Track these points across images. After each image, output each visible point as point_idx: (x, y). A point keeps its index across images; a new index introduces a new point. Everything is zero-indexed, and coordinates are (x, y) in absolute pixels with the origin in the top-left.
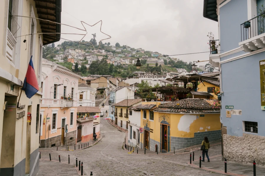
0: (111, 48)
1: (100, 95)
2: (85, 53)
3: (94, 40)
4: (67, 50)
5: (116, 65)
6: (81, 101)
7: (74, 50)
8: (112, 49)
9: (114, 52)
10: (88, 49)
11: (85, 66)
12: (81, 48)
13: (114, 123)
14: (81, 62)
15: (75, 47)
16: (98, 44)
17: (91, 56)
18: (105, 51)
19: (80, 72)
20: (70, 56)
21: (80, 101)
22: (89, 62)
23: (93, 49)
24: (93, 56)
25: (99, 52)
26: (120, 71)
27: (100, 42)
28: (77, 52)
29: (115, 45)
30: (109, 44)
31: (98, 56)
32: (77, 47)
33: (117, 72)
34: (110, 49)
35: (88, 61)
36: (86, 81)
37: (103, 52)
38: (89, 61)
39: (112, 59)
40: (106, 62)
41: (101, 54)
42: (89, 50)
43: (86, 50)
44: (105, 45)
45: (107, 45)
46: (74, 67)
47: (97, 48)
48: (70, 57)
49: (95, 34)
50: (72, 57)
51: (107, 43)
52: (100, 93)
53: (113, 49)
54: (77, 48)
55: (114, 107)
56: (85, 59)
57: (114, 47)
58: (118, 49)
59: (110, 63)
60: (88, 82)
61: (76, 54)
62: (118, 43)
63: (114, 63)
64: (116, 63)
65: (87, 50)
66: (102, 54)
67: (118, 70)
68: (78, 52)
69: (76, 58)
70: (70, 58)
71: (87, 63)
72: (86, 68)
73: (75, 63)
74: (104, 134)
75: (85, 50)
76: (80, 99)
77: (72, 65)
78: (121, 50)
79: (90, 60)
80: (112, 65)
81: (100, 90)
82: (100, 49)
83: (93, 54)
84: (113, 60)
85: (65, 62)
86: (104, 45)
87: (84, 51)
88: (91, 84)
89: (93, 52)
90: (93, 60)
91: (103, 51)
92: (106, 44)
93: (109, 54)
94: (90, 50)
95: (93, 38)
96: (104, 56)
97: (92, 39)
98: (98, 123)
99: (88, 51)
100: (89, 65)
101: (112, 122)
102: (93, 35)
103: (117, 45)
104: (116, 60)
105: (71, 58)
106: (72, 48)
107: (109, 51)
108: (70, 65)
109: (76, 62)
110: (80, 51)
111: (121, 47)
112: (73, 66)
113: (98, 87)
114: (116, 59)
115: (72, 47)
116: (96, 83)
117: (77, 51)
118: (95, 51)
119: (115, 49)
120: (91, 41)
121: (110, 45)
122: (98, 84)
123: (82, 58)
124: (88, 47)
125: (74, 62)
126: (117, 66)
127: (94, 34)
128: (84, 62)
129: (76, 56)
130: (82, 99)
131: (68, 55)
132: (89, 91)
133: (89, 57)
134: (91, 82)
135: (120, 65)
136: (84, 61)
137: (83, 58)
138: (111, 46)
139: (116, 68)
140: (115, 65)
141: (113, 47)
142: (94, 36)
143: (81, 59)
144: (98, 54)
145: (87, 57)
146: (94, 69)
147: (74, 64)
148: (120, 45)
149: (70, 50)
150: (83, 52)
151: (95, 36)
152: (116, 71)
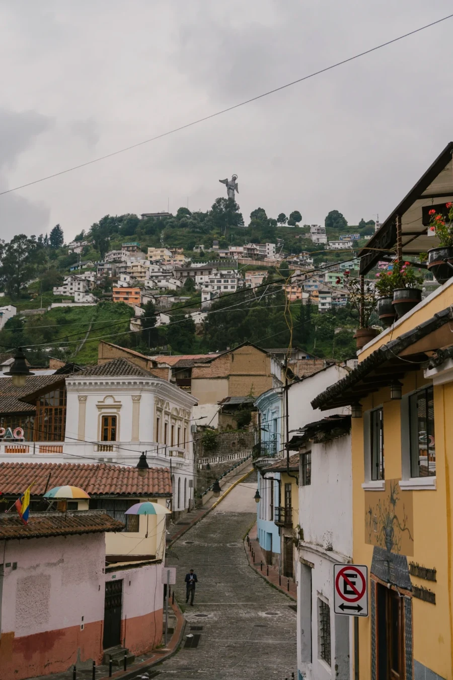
0: (307, 236)
1: (236, 436)
2: (189, 263)
3: (231, 204)
4: (111, 255)
5: (327, 306)
6: (110, 448)
7: (145, 251)
8: (310, 241)
9: (318, 252)
10: (204, 243)
11: (187, 316)
12: (171, 242)
13: (278, 568)
14: (172, 300)
15: (147, 237)
16: (247, 221)
17: (214, 271)
18: (278, 251)
19: (166, 344)
20: (122, 276)
21: (102, 448)
22: (206, 299)
23: (223, 246)
24: (225, 272)
25: (251, 254)
26: (346, 332)
27: (258, 214)
28: (154, 259)
29: (323, 225)
30: (296, 216)
31: (249, 270)
32: (154, 237)
33: (332, 337)
34: (300, 240)
35: (200, 295)
36: (170, 372)
37: (271, 254)
38: (203, 296)
39: (311, 283)
40: (281, 295)
41: (259, 263)
42: (206, 248)
43: (195, 250)
44: (279, 225)
45: (286, 225)
46: (139, 322)
47: (241, 236)
48: (124, 281)
49: (234, 179)
50: (131, 282)
51: (288, 216)
52: (234, 424)
53: (314, 238)
54: (157, 245)
55: (277, 476)
56: (190, 286)
57: (320, 231)
58: (336, 238)
59: (299, 301)
60: (181, 377)
61: (151, 267)
62: (335, 212)
63: (315, 301)
64: (329, 300)
65: (198, 251)
66: (265, 264)
67: (337, 331)
68: (158, 258)
69: (151, 284)
70: (125, 285)
71: (195, 304)
72: (190, 325)
73: (142, 306)
74: (200, 628)
75: (190, 248)
76: (105, 438)
77: (132, 313)
78: (351, 244)
79: (209, 289)
80: (310, 308)
81: (237, 413)
82: (256, 241)
83: (226, 263)
84: (314, 285)
85: (101, 305)
86: (274, 222)
87: (182, 254)
88: (193, 381)
89: (222, 255)
90: (223, 290)
91: (271, 247)
92: (282, 218)
93: (296, 262)
94: (210, 251)
95: (226, 197)
96: (272, 270)
97: (219, 201)
98: (154, 557)
99: (202, 254)
100: (203, 311)
102: (225, 182)
103: (335, 222)
104: (326, 284)
105: (129, 287)
106: (135, 244)
107: (297, 251)
108: (121, 314)
109: (145, 301)
110: (167, 253)
111: (353, 229)
112: (136, 318)
113: (229, 399)
114: (327, 279)
115: (133, 240)
116: (219, 378)
117: (155, 253)
118: (232, 253)
119: (323, 239)
120: (214, 207)
121: (301, 224)
123: (173, 284)
124: (205, 237)
125: (139, 301)
126: (332, 311)
127: (230, 179)
128: (184, 299)
129: (149, 274)
130: (113, 439)
131: (115, 274)
133: (206, 278)
134: (196, 372)
135: (348, 305)
136: (183, 294)
137: (178, 283)
138: (307, 229)
139: (324, 320)
140: (320, 306)
141: (313, 230)
142: (232, 186)
143: (173, 287)
144: (249, 261)
145: (198, 279)
146: (227, 328)
147: (139, 312)
148: (345, 222)
149: (123, 251)
150: (181, 259)
151: (236, 187)
152: (327, 336)
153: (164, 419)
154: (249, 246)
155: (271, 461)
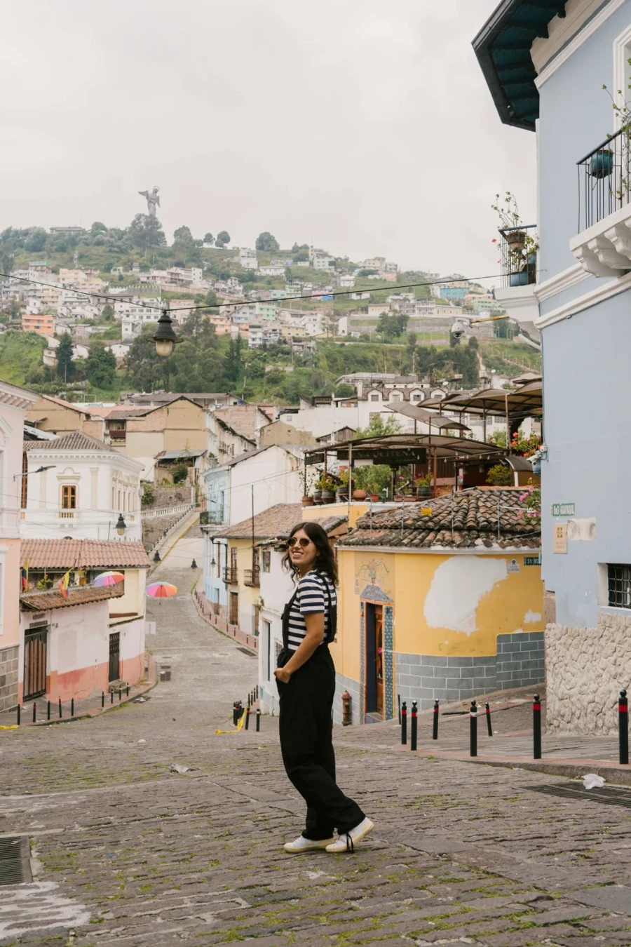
0: (236, 259)
1: (172, 490)
2: (107, 288)
3: (152, 222)
4: (18, 273)
5: (258, 342)
6: (70, 515)
7: (55, 271)
8: (238, 265)
9: (248, 279)
10: (124, 264)
11: (107, 349)
12: (86, 262)
13: (225, 617)
14: (90, 330)
15: (58, 255)
16: (170, 241)
17: (135, 299)
18: (205, 275)
19: (84, 379)
20: (32, 301)
21: (63, 515)
22: (127, 332)
23: (144, 268)
24: (147, 300)
25: (175, 280)
26: (277, 370)
27: (182, 233)
28: (66, 282)
29: (253, 248)
30: (224, 238)
31: (173, 298)
32: (65, 255)
33: (262, 376)
34: (229, 264)
35: (120, 326)
36: (104, 424)
37: (197, 280)
38: (124, 327)
39: (241, 315)
40: (209, 328)
41: (184, 290)
42: (126, 270)
43: (112, 272)
44: (205, 245)
45: (213, 246)
46: (53, 354)
47: (164, 258)
48: (33, 307)
49: (156, 191)
50: (43, 307)
51: (215, 236)
52: (170, 478)
53: (244, 262)
54: (69, 264)
55: (224, 541)
56: (108, 315)
57: (250, 254)
58: (267, 263)
59: (228, 335)
60: (114, 428)
61: (65, 292)
62: (267, 234)
63: (245, 335)
64: (260, 335)
65: (117, 273)
66: (190, 291)
67: (268, 368)
68: (72, 281)
69: (65, 311)
70: (36, 311)
71: (114, 335)
72: (110, 360)
73: (56, 335)
74: (169, 667)
75: (108, 270)
76: (65, 506)
77: (45, 346)
78: (283, 270)
79: (131, 319)
80: (239, 343)
81: (172, 467)
82: (179, 264)
83: (147, 288)
84: (246, 316)
85: (9, 334)
86: (200, 243)
87: (99, 277)
88: (128, 435)
89: (144, 279)
90: (145, 320)
91: (196, 273)
92: (209, 238)
93: (224, 290)
94: (129, 273)
95: (147, 213)
96: (199, 298)
97: (139, 217)
98: (136, 614)
99: (121, 278)
100: (126, 342)
101: (217, 613)
102: (145, 194)
103: (266, 245)
104: (257, 316)
105: (41, 314)
106: (44, 263)
107: (225, 277)
108: (32, 344)
109: (61, 330)
110: (82, 275)
111: (284, 254)
112: (50, 349)
113: (164, 452)
114: (257, 311)
115: (42, 258)
116: (154, 431)
117: (67, 275)
118: (154, 277)
119: (253, 264)
120: (134, 224)
121: (229, 246)
122: (160, 435)
123: (90, 311)
124: (124, 257)
125: (52, 331)
126: (263, 347)
127: (151, 192)
128: (103, 329)
129: (62, 299)
130: (73, 505)
131: (23, 298)
132: (105, 471)
133: (126, 306)
134: (129, 425)
135: (279, 342)
136: (101, 323)
137: (96, 311)
138: (236, 252)
139: (255, 357)
140: (251, 342)
141: (242, 253)
142: (153, 199)
143: (90, 316)
144: (173, 288)
145: (118, 306)
146: (151, 365)
147: (54, 343)
148: (277, 246)
149: (31, 271)
150: (97, 284)
151: (157, 200)
152: (258, 374)
153: (119, 487)
154: (173, 270)
155: (219, 528)
